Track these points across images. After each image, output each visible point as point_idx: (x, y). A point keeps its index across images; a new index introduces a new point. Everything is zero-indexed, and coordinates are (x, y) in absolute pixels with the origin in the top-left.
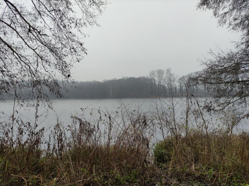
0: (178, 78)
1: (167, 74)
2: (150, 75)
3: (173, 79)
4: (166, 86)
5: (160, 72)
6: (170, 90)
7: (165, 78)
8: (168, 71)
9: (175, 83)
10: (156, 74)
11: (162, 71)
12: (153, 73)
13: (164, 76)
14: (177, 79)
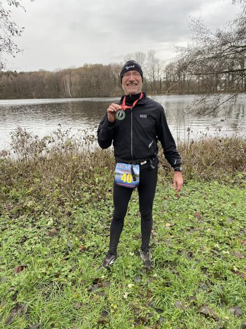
0: (165, 67)
1: (148, 59)
3: (157, 67)
5: (139, 57)
6: (153, 85)
7: (146, 66)
8: (151, 54)
9: (160, 73)
11: (142, 54)
12: (128, 58)
13: (144, 63)
14: (163, 68)
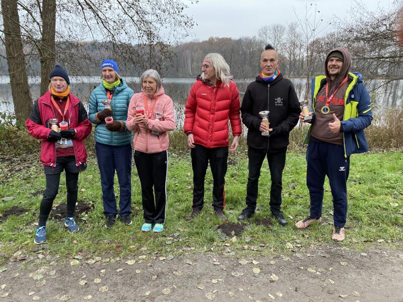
0: (309, 43)
1: (289, 33)
2: (260, 35)
3: (299, 43)
4: (287, 55)
5: (278, 30)
7: (285, 41)
8: (292, 29)
10: (270, 33)
11: (281, 27)
12: (264, 31)
13: (283, 37)
